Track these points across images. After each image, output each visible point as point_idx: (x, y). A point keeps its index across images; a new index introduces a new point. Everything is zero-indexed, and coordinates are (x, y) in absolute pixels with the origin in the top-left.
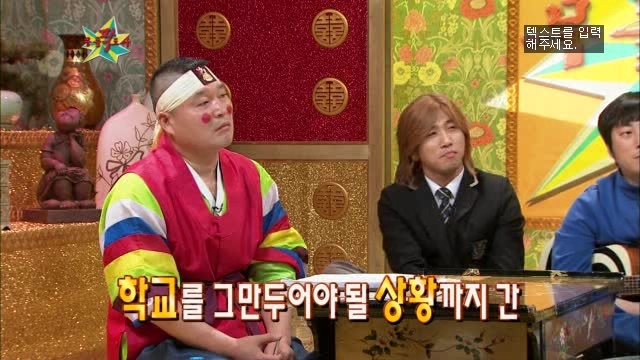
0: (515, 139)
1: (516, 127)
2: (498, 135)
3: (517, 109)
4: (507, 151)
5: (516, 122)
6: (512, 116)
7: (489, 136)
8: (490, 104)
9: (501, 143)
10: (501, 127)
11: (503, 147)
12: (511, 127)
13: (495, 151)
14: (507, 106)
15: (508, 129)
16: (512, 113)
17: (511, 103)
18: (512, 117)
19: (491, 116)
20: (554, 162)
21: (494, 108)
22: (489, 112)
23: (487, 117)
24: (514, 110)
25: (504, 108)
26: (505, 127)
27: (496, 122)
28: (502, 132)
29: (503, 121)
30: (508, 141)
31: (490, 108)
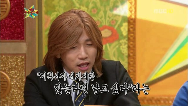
0: (134, 38)
1: (134, 29)
2: (122, 35)
3: (135, 16)
4: (129, 47)
5: (135, 26)
6: (132, 21)
7: (115, 36)
8: (115, 12)
9: (125, 41)
10: (124, 29)
11: (125, 44)
12: (131, 29)
13: (119, 47)
14: (128, 14)
15: (129, 31)
16: (132, 19)
17: (131, 12)
18: (132, 22)
19: (117, 21)
21: (119, 16)
22: (115, 18)
23: (114, 22)
24: (133, 17)
25: (125, 15)
26: (127, 30)
27: (120, 26)
28: (125, 33)
29: (125, 24)
30: (129, 39)
31: (116, 15)
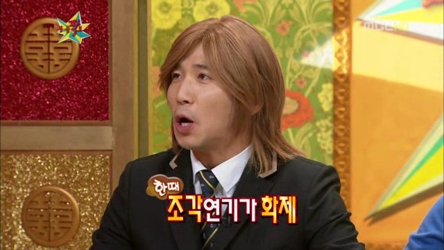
0: (348, 117)
1: (347, 98)
2: (321, 110)
3: (350, 69)
4: (335, 136)
5: (348, 89)
6: (341, 80)
7: (307, 113)
8: (307, 60)
9: (325, 123)
10: (325, 98)
11: (328, 128)
12: (341, 98)
13: (315, 135)
14: (334, 65)
15: (335, 101)
16: (342, 76)
17: (340, 59)
18: (341, 82)
19: (309, 80)
20: (408, 155)
21: (315, 68)
22: (305, 74)
23: (302, 81)
24: (345, 71)
25: (328, 67)
26: (331, 99)
27: (317, 90)
28: (327, 106)
29: (328, 88)
30: (335, 119)
31: (308, 67)
